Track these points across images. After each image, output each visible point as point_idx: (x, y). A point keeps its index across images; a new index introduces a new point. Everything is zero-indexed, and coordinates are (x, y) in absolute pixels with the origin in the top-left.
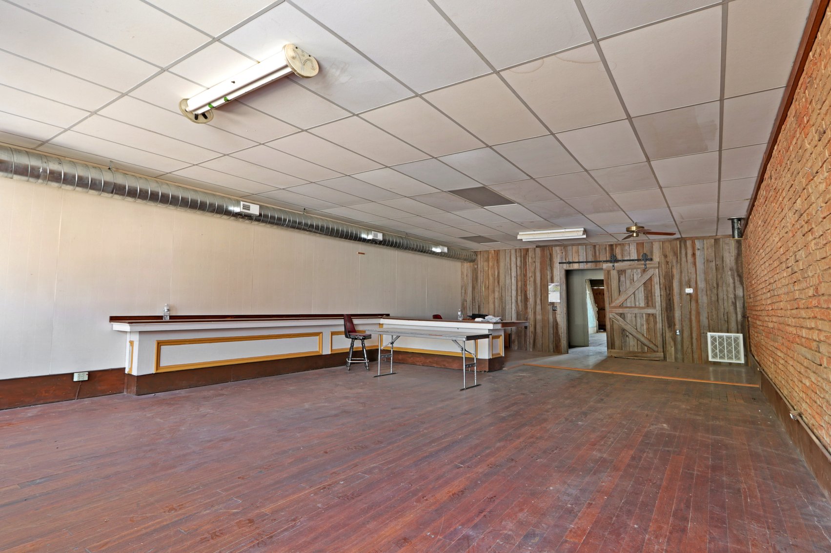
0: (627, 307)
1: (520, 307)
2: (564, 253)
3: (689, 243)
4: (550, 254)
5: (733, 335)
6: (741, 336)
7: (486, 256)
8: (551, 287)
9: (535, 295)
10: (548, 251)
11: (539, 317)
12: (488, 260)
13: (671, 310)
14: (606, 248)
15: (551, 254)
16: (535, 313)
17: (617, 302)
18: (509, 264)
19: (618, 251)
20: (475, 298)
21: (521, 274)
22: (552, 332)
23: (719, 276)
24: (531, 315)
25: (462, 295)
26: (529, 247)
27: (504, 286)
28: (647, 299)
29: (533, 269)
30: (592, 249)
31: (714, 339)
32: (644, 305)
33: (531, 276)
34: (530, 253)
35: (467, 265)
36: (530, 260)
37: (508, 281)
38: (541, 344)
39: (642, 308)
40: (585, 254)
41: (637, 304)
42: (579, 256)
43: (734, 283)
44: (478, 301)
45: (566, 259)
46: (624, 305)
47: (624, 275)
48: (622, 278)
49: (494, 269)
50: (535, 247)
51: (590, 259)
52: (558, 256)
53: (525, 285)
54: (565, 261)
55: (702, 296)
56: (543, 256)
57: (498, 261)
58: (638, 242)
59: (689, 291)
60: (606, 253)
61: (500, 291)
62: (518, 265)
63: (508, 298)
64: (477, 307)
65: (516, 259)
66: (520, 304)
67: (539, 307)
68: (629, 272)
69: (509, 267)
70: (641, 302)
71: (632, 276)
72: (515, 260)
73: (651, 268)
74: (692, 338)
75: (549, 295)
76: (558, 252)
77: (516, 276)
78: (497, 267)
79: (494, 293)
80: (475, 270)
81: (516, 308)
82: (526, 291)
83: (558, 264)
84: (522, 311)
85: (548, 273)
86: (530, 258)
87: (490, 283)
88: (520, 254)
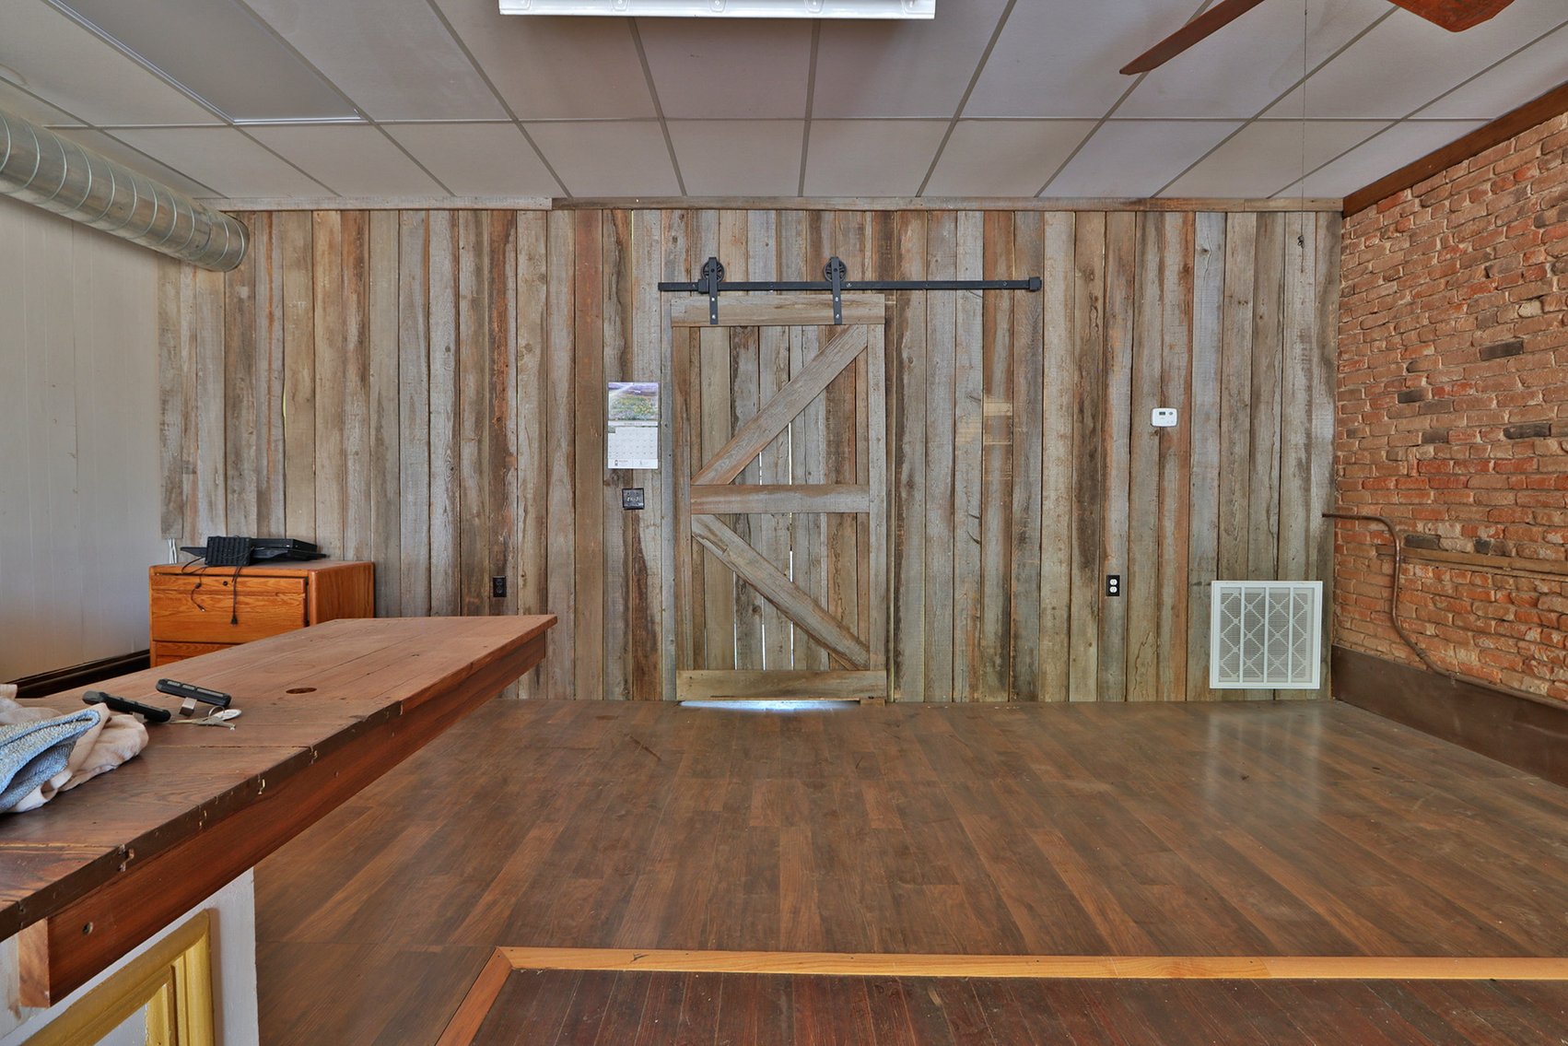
1: (473, 495)
2: (681, 241)
3: (1172, 222)
4: (619, 242)
5: (1292, 586)
6: (1318, 586)
7: (297, 237)
8: (617, 393)
9: (546, 437)
10: (609, 228)
11: (561, 542)
12: (307, 260)
13: (1093, 499)
14: (861, 229)
15: (621, 246)
16: (542, 523)
18: (417, 287)
19: (911, 238)
20: (238, 455)
22: (621, 608)
23: (1264, 362)
24: (523, 538)
25: (164, 440)
26: (520, 203)
27: (393, 393)
29: (533, 313)
30: (804, 227)
31: (1232, 605)
33: (529, 348)
34: (527, 234)
35: (195, 284)
36: (522, 268)
37: (412, 370)
38: (568, 664)
40: (772, 243)
42: (747, 256)
43: (1309, 388)
44: (258, 471)
45: (688, 272)
49: (343, 306)
50: (548, 204)
51: (798, 269)
52: (655, 256)
53: (498, 390)
54: (683, 279)
55: (1205, 440)
56: (584, 252)
57: (361, 267)
58: (991, 206)
59: (1166, 418)
60: (862, 250)
61: (374, 417)
62: (463, 290)
63: (413, 454)
64: (251, 497)
65: (456, 260)
66: (470, 481)
67: (560, 495)
69: (419, 300)
72: (447, 265)
74: (1159, 605)
75: (610, 436)
76: (658, 234)
77: (453, 347)
78: (355, 297)
79: (341, 430)
80: (241, 310)
81: (453, 503)
82: (499, 419)
83: (655, 288)
84: (478, 515)
85: (607, 333)
86: (522, 259)
87: (318, 377)
88: (472, 238)
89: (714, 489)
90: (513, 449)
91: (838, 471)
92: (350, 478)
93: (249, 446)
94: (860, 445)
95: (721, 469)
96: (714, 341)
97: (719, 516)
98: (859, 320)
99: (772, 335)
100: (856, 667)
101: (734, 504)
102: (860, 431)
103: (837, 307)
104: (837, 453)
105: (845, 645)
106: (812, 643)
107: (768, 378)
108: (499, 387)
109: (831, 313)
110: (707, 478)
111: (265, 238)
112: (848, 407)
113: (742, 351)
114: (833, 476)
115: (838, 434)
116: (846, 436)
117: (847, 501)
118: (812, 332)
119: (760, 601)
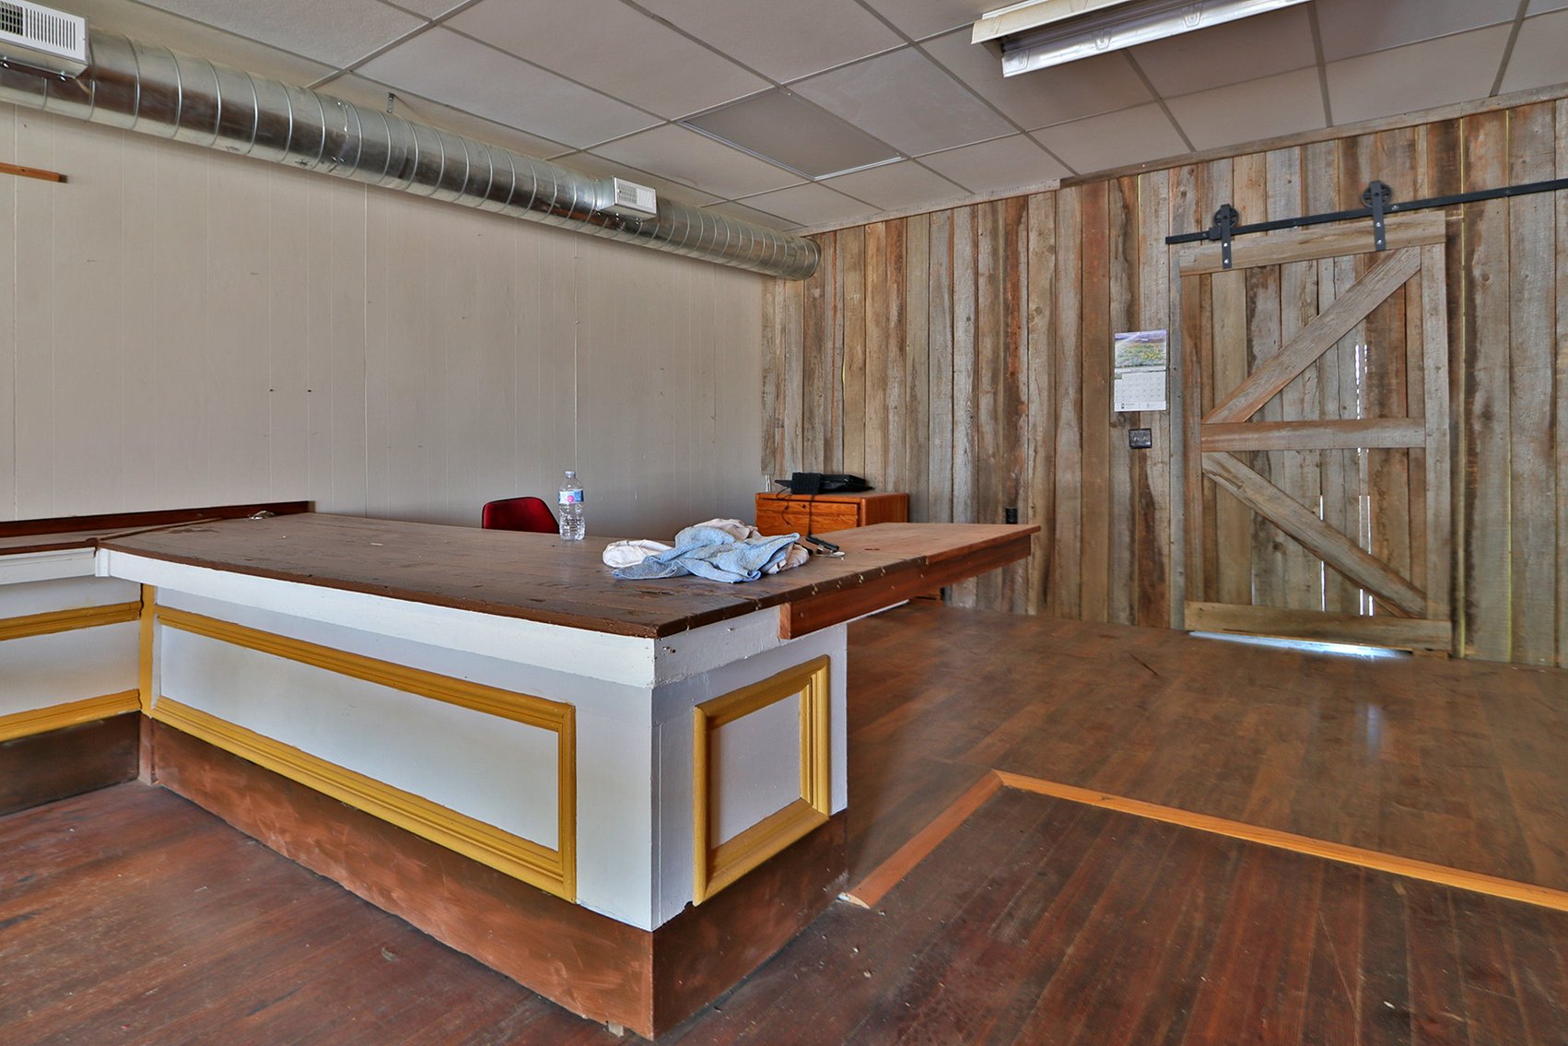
1: (989, 438)
2: (1190, 195)
4: (1125, 206)
7: (854, 247)
8: (1124, 345)
9: (1054, 387)
10: (1116, 195)
11: (1068, 477)
12: (861, 263)
14: (1412, 146)
15: (1128, 209)
16: (1051, 462)
18: (944, 271)
20: (811, 412)
21: (993, 304)
22: (1127, 539)
24: (1033, 473)
25: (764, 404)
26: (1032, 188)
27: (924, 358)
29: (1044, 281)
33: (1039, 311)
34: (1037, 214)
35: (785, 292)
36: (1033, 242)
37: (940, 339)
38: (1074, 588)
40: (1296, 180)
42: (1266, 197)
44: (825, 424)
45: (1199, 222)
49: (887, 294)
50: (1057, 184)
51: (1328, 198)
52: (1163, 213)
53: (1012, 349)
54: (1193, 230)
56: (1092, 219)
57: (900, 263)
60: (1413, 168)
61: (909, 378)
62: (982, 268)
63: (940, 406)
64: (820, 444)
65: (976, 245)
66: (987, 428)
67: (1067, 437)
69: (945, 281)
72: (970, 250)
75: (1117, 383)
76: (1164, 193)
77: (972, 317)
78: (895, 286)
79: (884, 390)
80: (815, 306)
81: (972, 446)
82: (1013, 374)
83: (1163, 242)
84: (994, 456)
85: (1113, 290)
86: (1033, 236)
87: (868, 350)
88: (989, 225)
89: (1227, 427)
90: (1024, 398)
91: (1383, 403)
92: (891, 427)
93: (820, 406)
94: (1413, 375)
95: (1239, 406)
96: (1229, 287)
97: (1233, 454)
98: (1409, 243)
99: (1295, 273)
100: (1407, 614)
101: (1252, 441)
102: (1412, 361)
103: (1380, 233)
104: (1381, 386)
105: (1394, 589)
106: (1349, 586)
107: (1291, 316)
108: (1012, 347)
109: (1371, 240)
110: (1220, 416)
111: (832, 250)
112: (1396, 335)
113: (1260, 291)
114: (1376, 410)
115: (1382, 366)
116: (1393, 367)
117: (1395, 436)
118: (1346, 263)
119: (1281, 538)
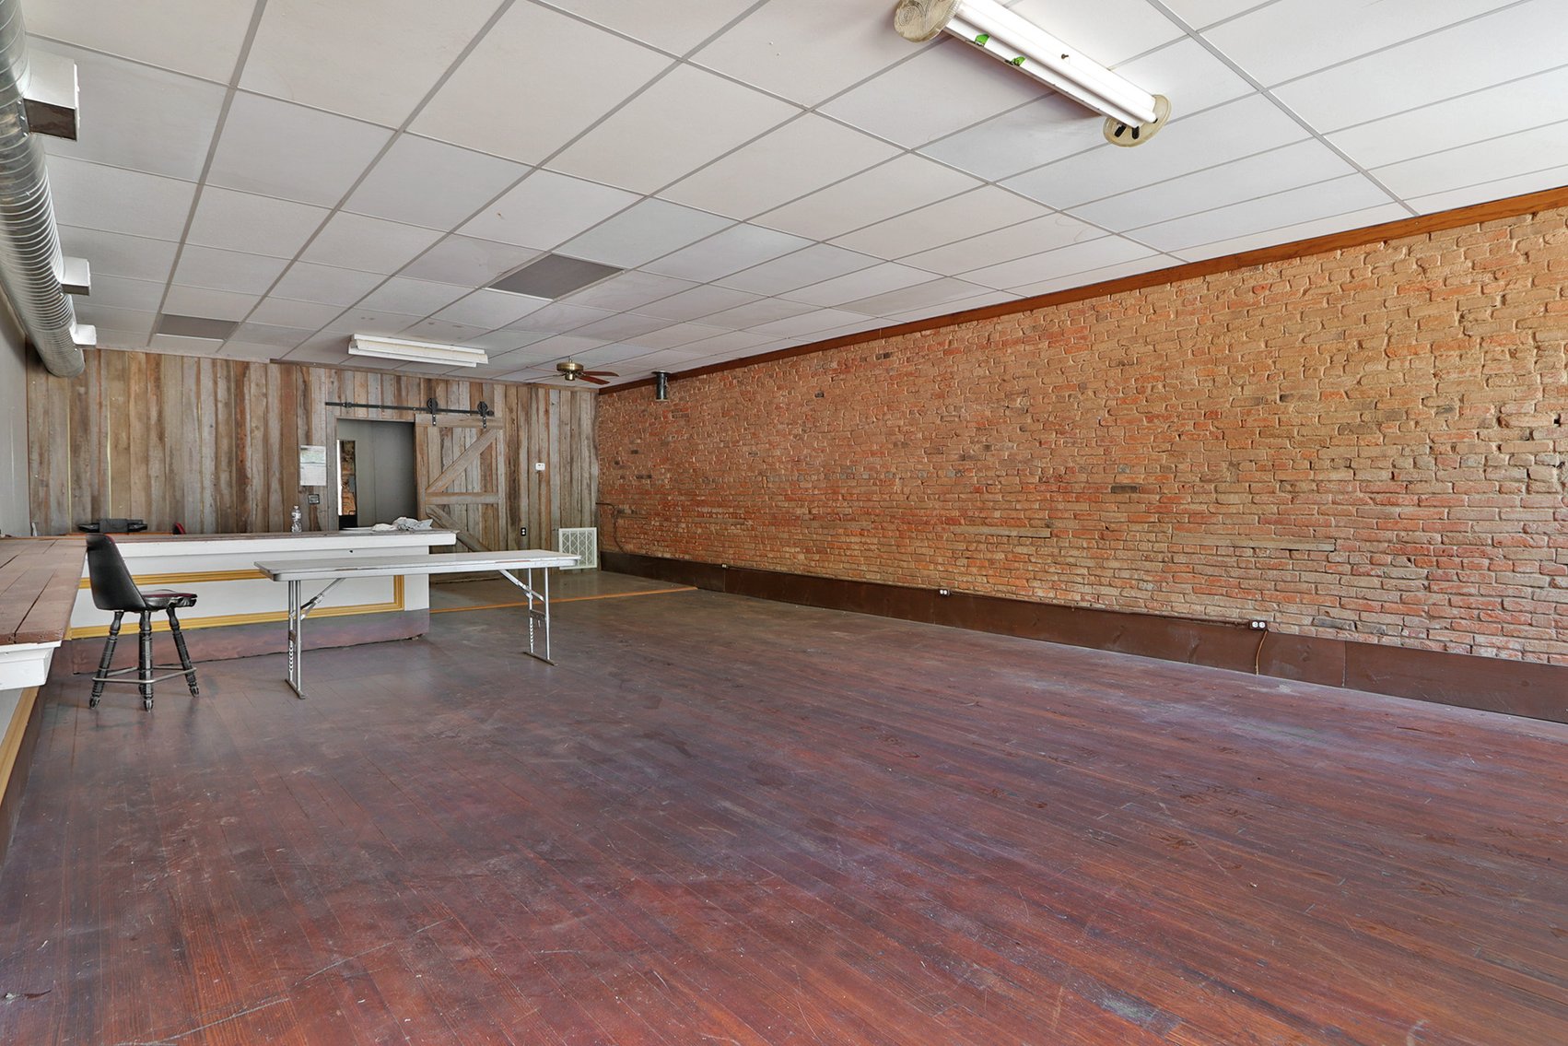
0: (454, 494)
1: (226, 497)
2: (336, 384)
3: (541, 392)
4: (304, 382)
5: (586, 530)
6: (595, 529)
8: (306, 454)
9: (267, 470)
10: (300, 375)
12: (125, 377)
13: (515, 499)
14: (419, 385)
15: (306, 383)
16: (266, 510)
17: (440, 486)
18: (192, 396)
19: (440, 391)
21: (228, 422)
23: (574, 447)
24: (255, 516)
26: (253, 359)
27: (179, 447)
28: (485, 480)
29: (260, 412)
30: (394, 382)
31: (566, 538)
32: (481, 489)
33: (257, 428)
34: (254, 374)
36: (251, 390)
37: (190, 435)
39: (477, 494)
40: (379, 388)
41: (470, 487)
42: (367, 392)
43: (590, 457)
44: (91, 485)
45: (340, 397)
46: (449, 491)
47: (450, 437)
48: (447, 443)
49: (146, 401)
50: (268, 361)
51: (390, 401)
52: (323, 389)
54: (338, 401)
55: (555, 476)
56: (286, 384)
57: (158, 384)
58: (471, 380)
59: (541, 467)
60: (420, 394)
61: (168, 459)
62: (220, 397)
63: (191, 478)
65: (215, 383)
66: (225, 490)
67: (278, 497)
68: (458, 431)
69: (193, 401)
70: (475, 485)
71: (463, 439)
72: (210, 384)
73: (493, 427)
74: (540, 539)
75: (302, 470)
76: (323, 378)
77: (214, 425)
78: (155, 397)
79: (147, 465)
80: (80, 400)
81: (216, 502)
82: (242, 461)
83: (323, 405)
84: (230, 508)
85: (299, 423)
86: (253, 385)
87: (131, 437)
88: (225, 373)
90: (250, 476)
92: (153, 489)
93: (86, 472)
108: (241, 446)
111: (96, 363)
